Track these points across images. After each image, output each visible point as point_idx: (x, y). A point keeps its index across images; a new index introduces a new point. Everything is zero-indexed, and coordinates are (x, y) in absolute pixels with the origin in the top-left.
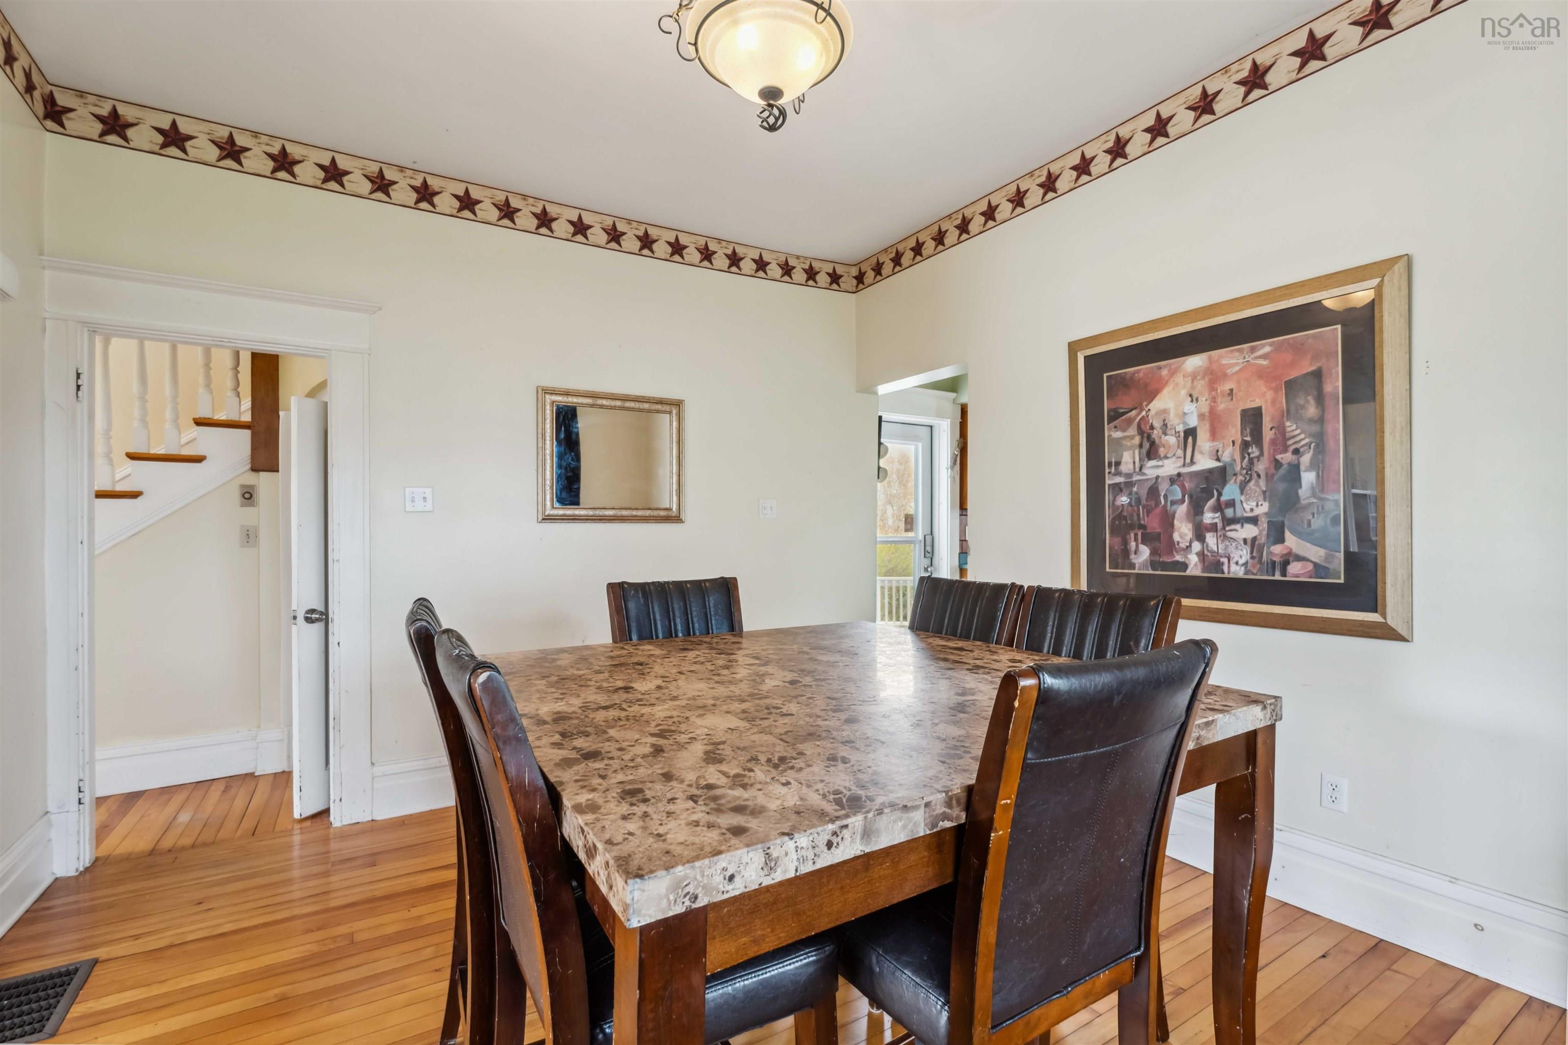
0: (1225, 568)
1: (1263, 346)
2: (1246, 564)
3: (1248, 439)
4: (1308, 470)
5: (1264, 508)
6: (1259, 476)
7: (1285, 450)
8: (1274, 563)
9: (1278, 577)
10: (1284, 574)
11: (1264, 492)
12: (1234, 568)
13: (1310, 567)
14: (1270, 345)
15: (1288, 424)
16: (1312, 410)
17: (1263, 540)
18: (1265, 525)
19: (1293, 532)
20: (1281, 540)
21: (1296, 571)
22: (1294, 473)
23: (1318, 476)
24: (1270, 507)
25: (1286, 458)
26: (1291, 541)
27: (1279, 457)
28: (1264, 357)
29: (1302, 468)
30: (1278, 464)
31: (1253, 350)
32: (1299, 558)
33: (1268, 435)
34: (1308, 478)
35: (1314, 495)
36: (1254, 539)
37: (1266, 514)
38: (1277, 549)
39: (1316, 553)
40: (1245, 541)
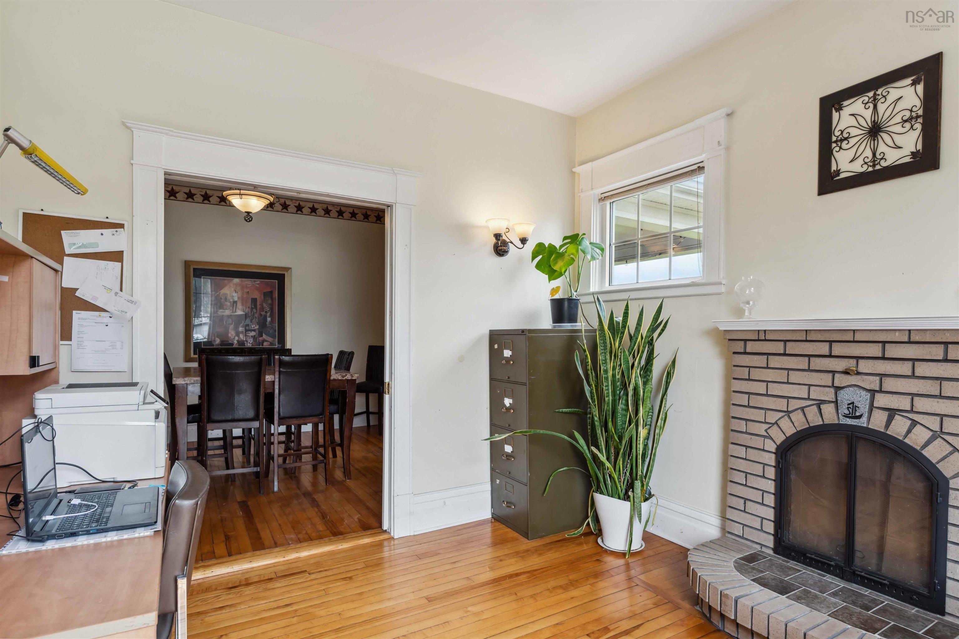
0: (246, 345)
1: (258, 281)
2: (252, 343)
3: (253, 307)
4: (269, 317)
5: (257, 327)
6: (256, 318)
7: (263, 311)
8: (260, 342)
9: (261, 347)
10: (262, 345)
11: (257, 323)
12: (248, 344)
13: (269, 343)
14: (260, 281)
15: (264, 304)
16: (270, 301)
17: (257, 336)
18: (258, 332)
19: (266, 334)
20: (262, 336)
21: (266, 345)
22: (265, 317)
23: (271, 319)
24: (259, 327)
25: (263, 313)
26: (264, 336)
27: (262, 313)
28: (258, 284)
29: (268, 316)
30: (261, 315)
31: (255, 281)
32: (266, 341)
33: (258, 307)
34: (269, 319)
35: (270, 324)
36: (254, 336)
37: (258, 329)
38: (261, 339)
39: (270, 339)
40: (252, 336)
